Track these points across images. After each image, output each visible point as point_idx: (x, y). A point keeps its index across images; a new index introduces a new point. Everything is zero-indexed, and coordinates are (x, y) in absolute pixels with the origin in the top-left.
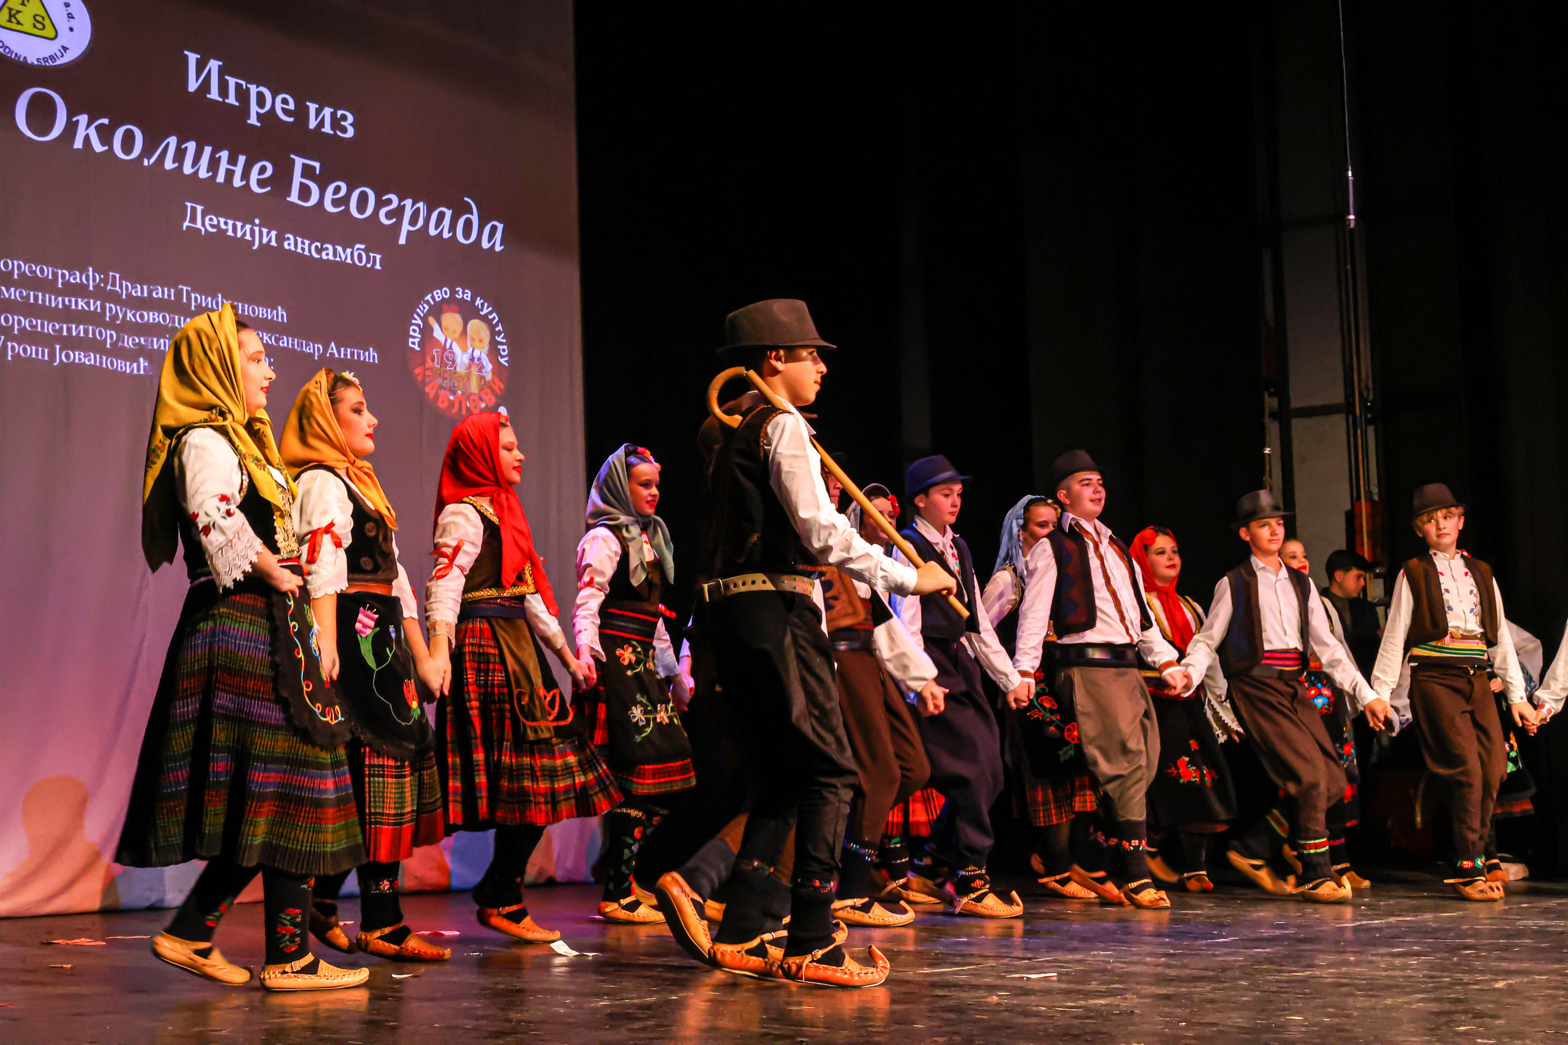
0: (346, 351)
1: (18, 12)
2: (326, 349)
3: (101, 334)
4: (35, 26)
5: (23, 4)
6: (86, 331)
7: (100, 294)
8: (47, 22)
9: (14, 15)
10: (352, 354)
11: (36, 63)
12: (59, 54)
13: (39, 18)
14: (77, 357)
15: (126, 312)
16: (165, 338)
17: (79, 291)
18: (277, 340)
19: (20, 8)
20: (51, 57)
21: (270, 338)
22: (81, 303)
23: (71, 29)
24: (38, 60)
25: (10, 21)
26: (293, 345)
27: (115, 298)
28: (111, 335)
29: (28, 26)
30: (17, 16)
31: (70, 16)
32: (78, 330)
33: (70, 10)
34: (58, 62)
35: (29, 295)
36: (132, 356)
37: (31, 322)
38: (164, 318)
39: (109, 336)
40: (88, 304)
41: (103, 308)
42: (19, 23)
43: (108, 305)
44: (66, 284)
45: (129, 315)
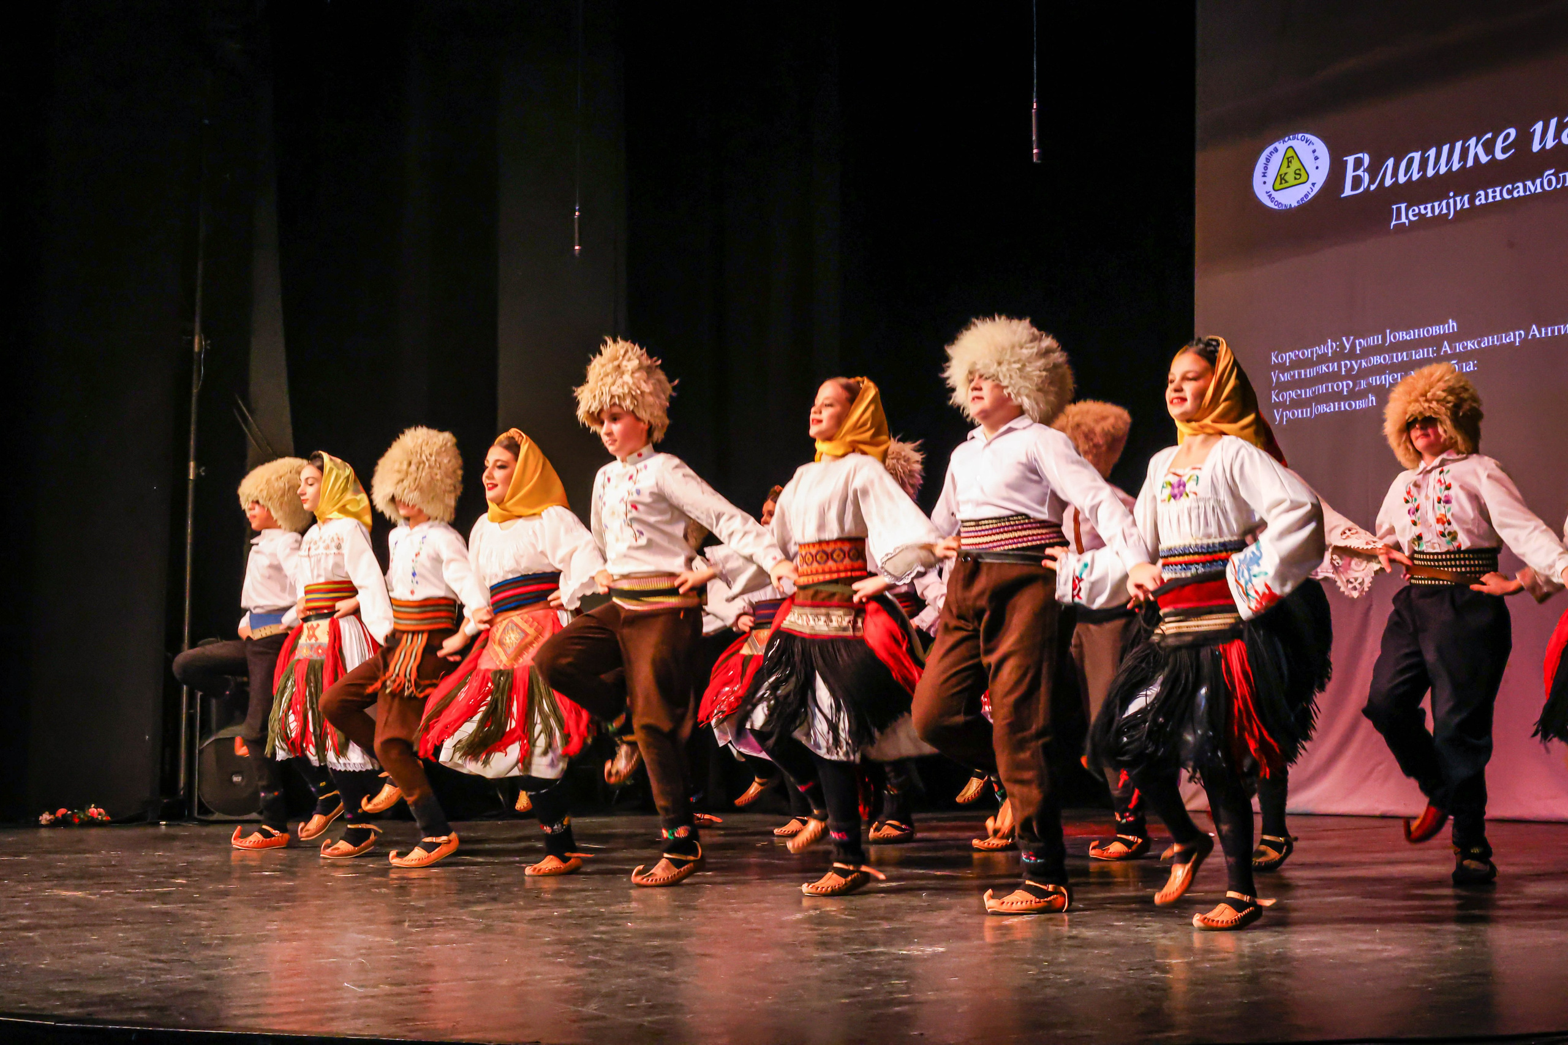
0: (1546, 330)
1: (1286, 174)
2: (1527, 334)
3: (1338, 386)
4: (1295, 179)
5: (1288, 167)
6: (1327, 388)
7: (1339, 356)
8: (1303, 172)
9: (1283, 179)
10: (1553, 331)
11: (1296, 205)
12: (1310, 190)
13: (1298, 172)
14: (1323, 408)
15: (1361, 363)
16: (1385, 373)
17: (1323, 359)
18: (1479, 343)
19: (1288, 170)
20: (1306, 196)
21: (1473, 344)
22: (1324, 368)
23: (1317, 168)
24: (1298, 202)
25: (1281, 183)
26: (1493, 342)
27: (1352, 355)
28: (1348, 385)
29: (1292, 181)
30: (1287, 178)
31: (1316, 158)
32: (1322, 389)
33: (1316, 154)
34: (1310, 197)
35: (1294, 375)
36: (1362, 395)
37: (1296, 392)
38: (1385, 359)
39: (1344, 386)
40: (1328, 367)
41: (1339, 366)
42: (1286, 182)
43: (1343, 363)
44: (1318, 356)
45: (1364, 363)
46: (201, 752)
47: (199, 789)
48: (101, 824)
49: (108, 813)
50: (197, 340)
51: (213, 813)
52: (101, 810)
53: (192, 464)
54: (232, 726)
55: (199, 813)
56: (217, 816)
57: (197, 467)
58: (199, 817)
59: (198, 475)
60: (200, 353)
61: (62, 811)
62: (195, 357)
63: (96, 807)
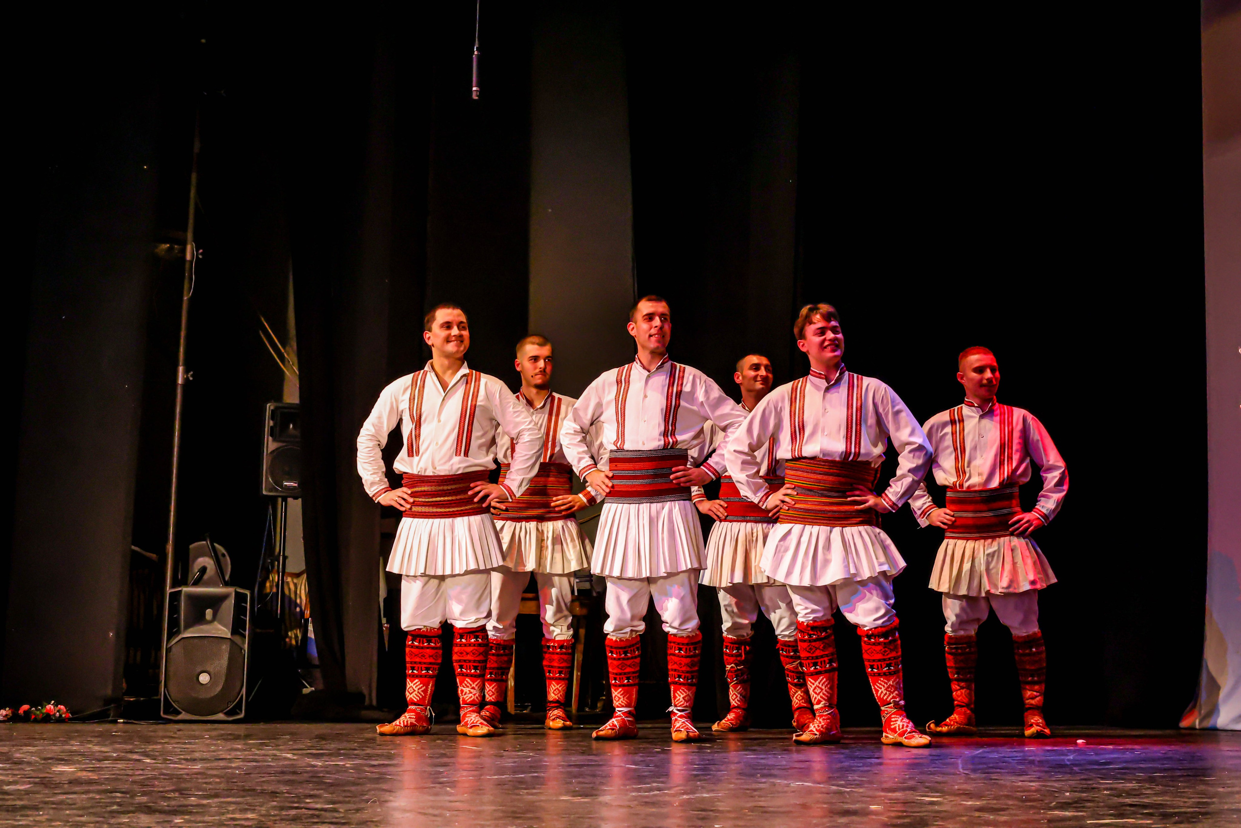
46: (168, 650)
47: (165, 686)
48: (60, 720)
49: (70, 709)
50: (189, 248)
51: (179, 713)
52: (62, 707)
53: (181, 369)
54: (202, 625)
55: (164, 713)
56: (183, 716)
57: (186, 371)
58: (166, 716)
59: (186, 380)
60: (191, 262)
61: (26, 707)
62: (187, 266)
63: (56, 705)
